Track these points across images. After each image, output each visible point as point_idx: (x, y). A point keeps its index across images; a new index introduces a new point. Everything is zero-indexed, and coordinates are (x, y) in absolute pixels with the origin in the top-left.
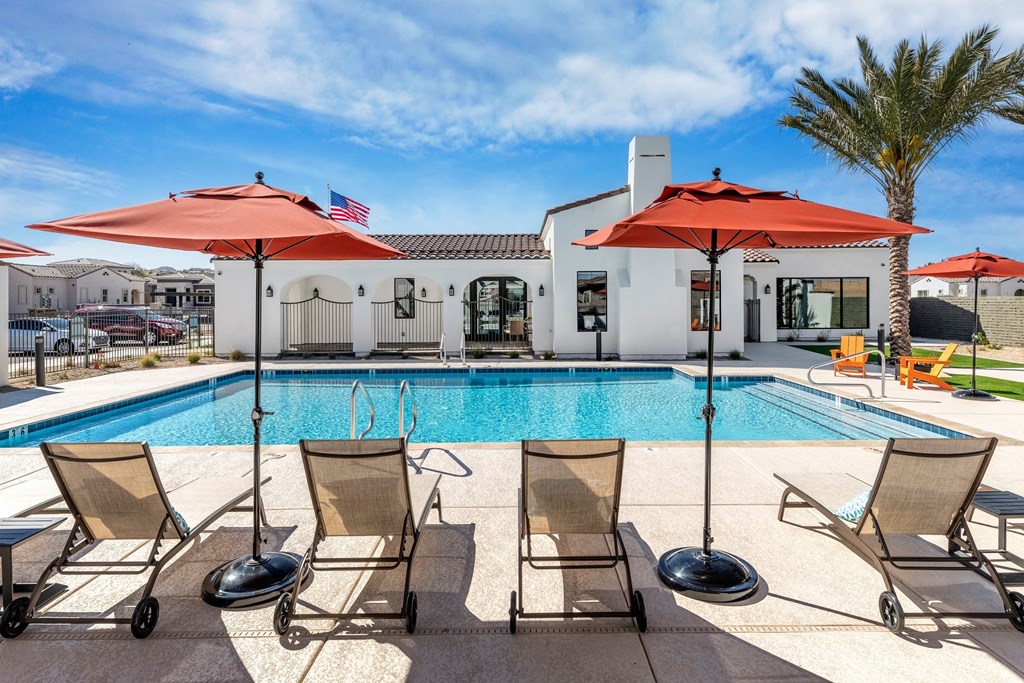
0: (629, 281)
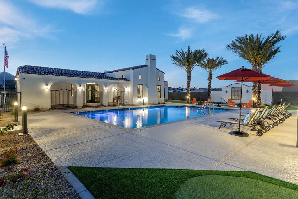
0: (148, 87)
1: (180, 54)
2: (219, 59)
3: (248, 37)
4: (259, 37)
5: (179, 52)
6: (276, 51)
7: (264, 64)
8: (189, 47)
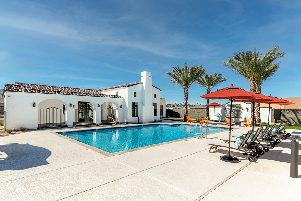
0: (144, 105)
1: (176, 70)
2: (217, 76)
3: (245, 53)
4: (256, 53)
5: (175, 68)
6: (275, 67)
7: (263, 81)
8: (186, 64)
